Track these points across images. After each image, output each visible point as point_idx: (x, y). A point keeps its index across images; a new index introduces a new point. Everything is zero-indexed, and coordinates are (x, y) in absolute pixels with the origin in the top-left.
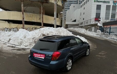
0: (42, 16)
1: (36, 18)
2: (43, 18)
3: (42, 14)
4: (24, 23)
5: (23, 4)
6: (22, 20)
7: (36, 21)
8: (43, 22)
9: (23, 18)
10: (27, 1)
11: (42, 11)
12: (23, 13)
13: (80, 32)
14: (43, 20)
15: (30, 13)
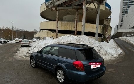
0: (76, 23)
1: (70, 27)
2: (76, 26)
3: (76, 22)
4: (58, 32)
5: (58, 13)
6: (56, 29)
7: (70, 30)
8: (76, 30)
9: (57, 27)
10: (62, 10)
11: (76, 18)
12: (57, 23)
13: (132, 42)
14: (76, 28)
15: (65, 22)
